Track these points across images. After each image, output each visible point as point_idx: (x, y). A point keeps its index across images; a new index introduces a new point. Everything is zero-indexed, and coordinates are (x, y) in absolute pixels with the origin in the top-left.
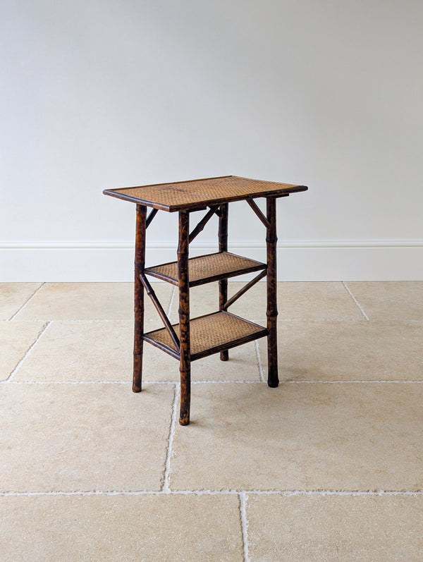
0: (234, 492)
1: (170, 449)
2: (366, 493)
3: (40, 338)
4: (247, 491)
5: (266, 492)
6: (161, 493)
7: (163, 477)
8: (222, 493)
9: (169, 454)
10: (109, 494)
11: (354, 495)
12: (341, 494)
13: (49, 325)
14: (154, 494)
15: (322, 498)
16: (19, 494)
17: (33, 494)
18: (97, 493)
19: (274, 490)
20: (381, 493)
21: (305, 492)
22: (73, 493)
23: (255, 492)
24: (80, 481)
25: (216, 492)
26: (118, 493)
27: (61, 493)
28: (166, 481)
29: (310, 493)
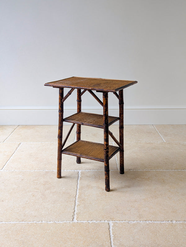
0: (106, 221)
1: (77, 201)
2: (167, 222)
3: (17, 150)
4: (112, 221)
5: (121, 222)
6: (73, 222)
7: (73, 214)
8: (101, 222)
9: (76, 204)
10: (49, 222)
11: (162, 223)
12: (156, 222)
13: (21, 144)
14: (69, 223)
15: (147, 225)
16: (7, 223)
17: (13, 223)
18: (43, 222)
19: (125, 220)
20: (174, 222)
21: (139, 221)
22: (32, 222)
23: (116, 221)
24: (35, 216)
25: (98, 222)
26: (53, 222)
27: (26, 222)
28: (75, 216)
29: (142, 222)
